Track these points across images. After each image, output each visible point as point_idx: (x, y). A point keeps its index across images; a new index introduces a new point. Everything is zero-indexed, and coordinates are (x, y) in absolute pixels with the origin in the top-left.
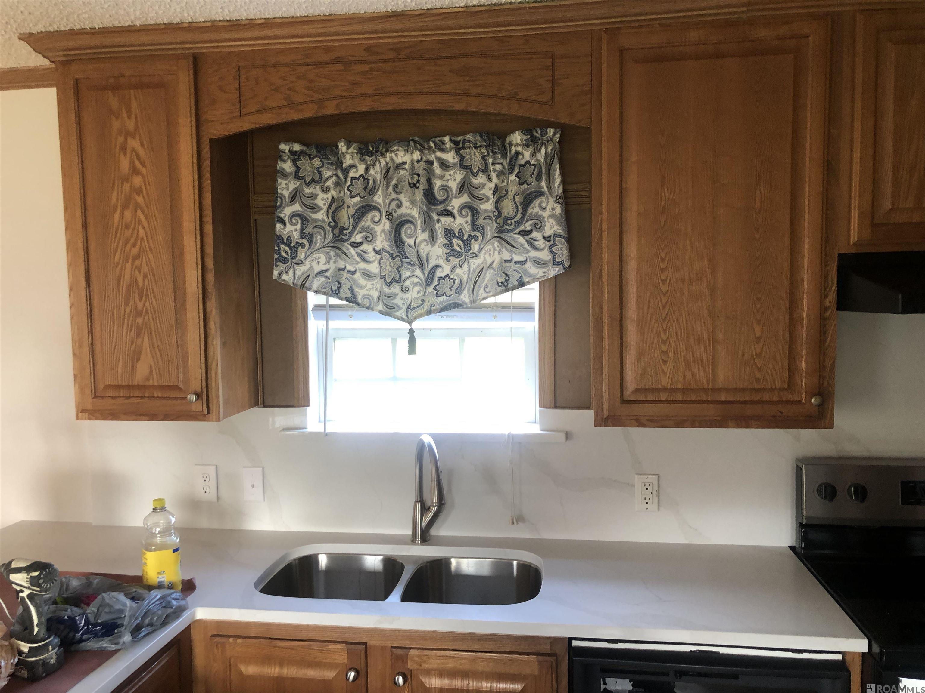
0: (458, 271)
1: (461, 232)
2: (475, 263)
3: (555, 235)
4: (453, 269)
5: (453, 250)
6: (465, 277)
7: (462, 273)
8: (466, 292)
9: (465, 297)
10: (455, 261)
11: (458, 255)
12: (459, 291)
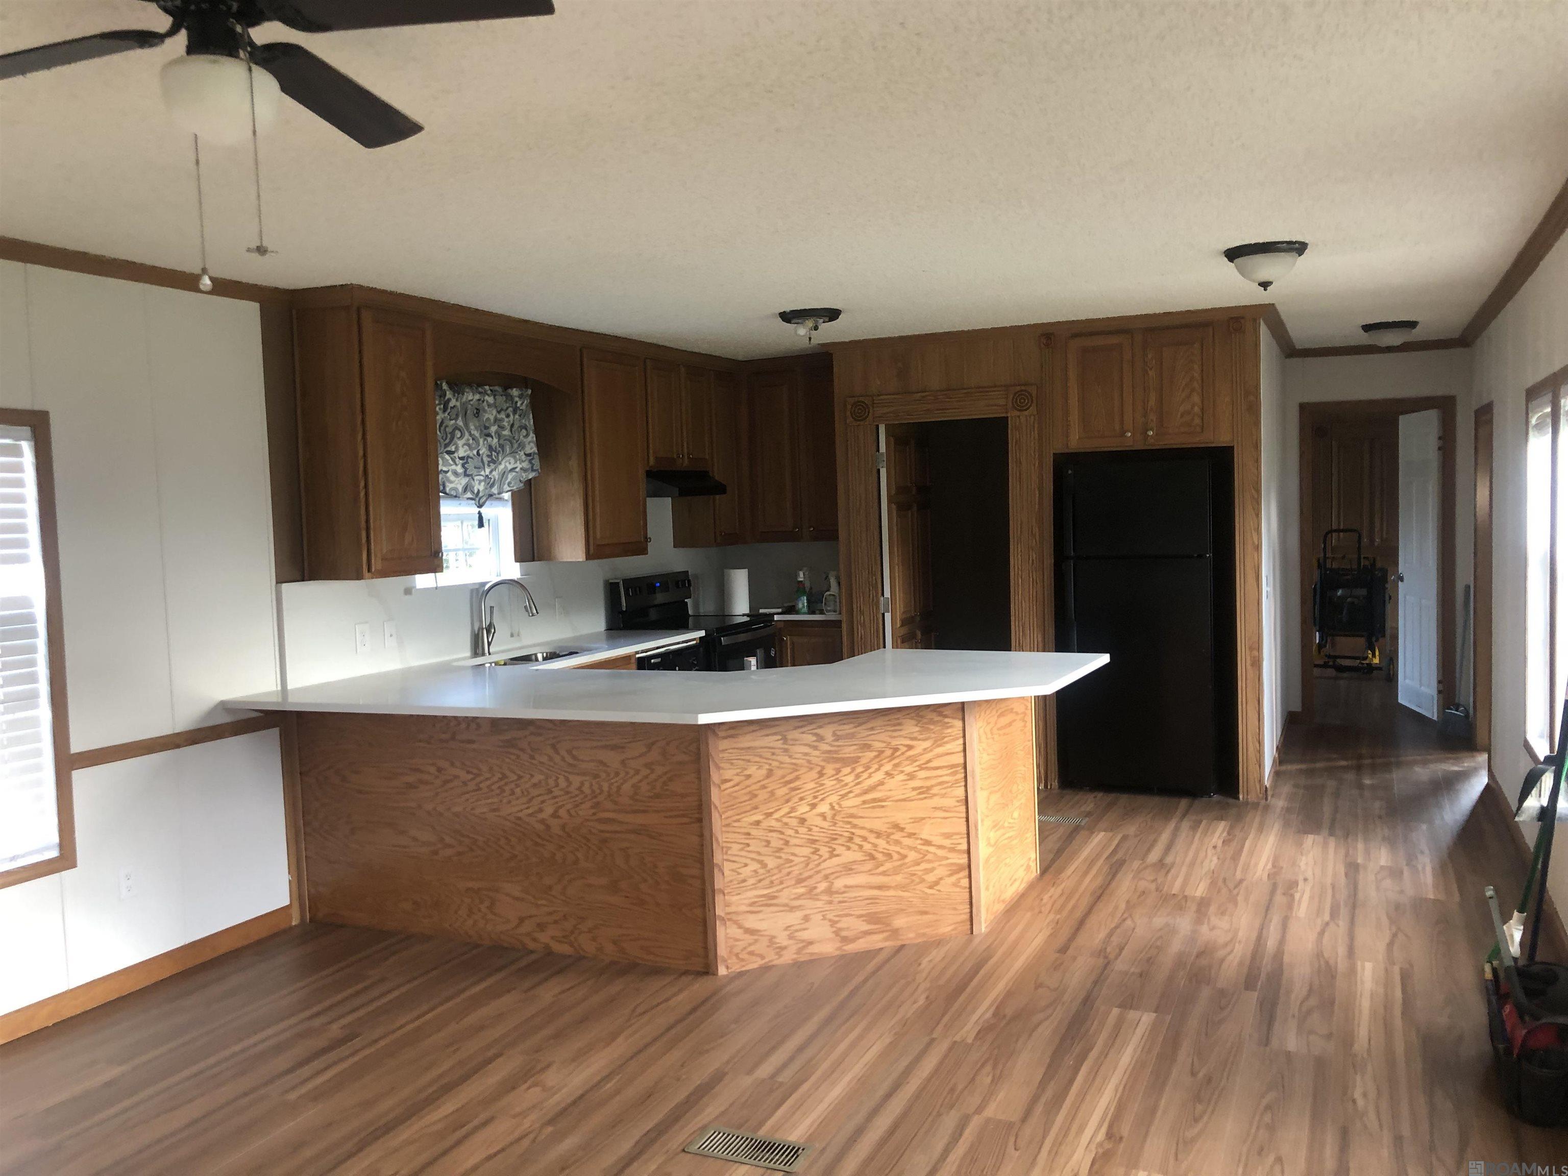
0: (494, 473)
1: (496, 448)
2: (502, 467)
3: (534, 453)
4: (491, 472)
5: (493, 459)
6: (497, 477)
7: (495, 474)
8: (496, 487)
9: (495, 490)
10: (493, 466)
11: (494, 462)
12: (492, 486)
